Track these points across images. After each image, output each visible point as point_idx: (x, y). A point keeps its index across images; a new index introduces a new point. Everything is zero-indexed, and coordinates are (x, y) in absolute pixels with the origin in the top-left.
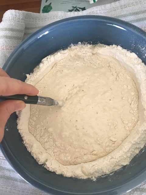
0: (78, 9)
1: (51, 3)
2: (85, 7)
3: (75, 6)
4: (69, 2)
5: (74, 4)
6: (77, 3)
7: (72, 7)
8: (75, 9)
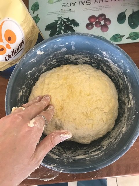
0: (63, 19)
1: (38, 14)
2: (69, 18)
3: (60, 17)
4: (54, 13)
5: (59, 15)
6: (61, 14)
7: (58, 17)
8: (61, 19)
